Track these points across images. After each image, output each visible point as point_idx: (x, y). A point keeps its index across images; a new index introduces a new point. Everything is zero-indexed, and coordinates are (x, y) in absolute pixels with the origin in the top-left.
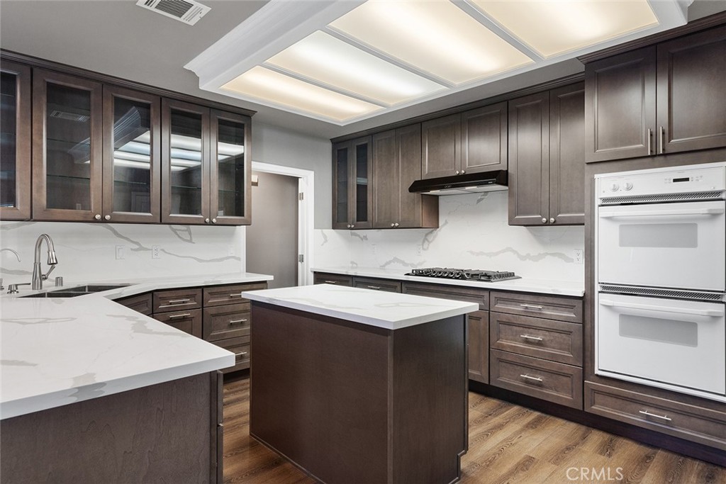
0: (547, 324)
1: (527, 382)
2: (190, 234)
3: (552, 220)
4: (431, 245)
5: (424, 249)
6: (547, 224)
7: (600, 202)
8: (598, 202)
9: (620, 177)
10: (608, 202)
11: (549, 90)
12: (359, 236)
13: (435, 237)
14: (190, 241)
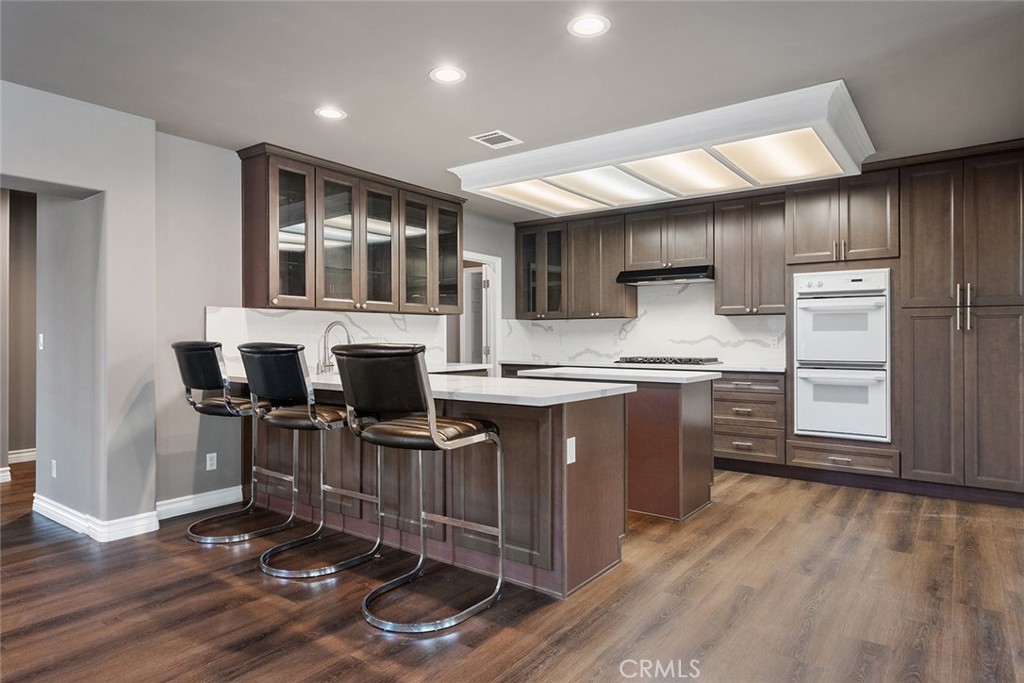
0: (755, 397)
1: (738, 448)
2: (405, 322)
3: (755, 310)
4: (628, 335)
5: (621, 339)
6: (751, 313)
7: (798, 296)
8: (796, 296)
9: (814, 276)
10: (804, 296)
11: (751, 197)
12: (542, 327)
13: (633, 327)
14: (405, 330)
